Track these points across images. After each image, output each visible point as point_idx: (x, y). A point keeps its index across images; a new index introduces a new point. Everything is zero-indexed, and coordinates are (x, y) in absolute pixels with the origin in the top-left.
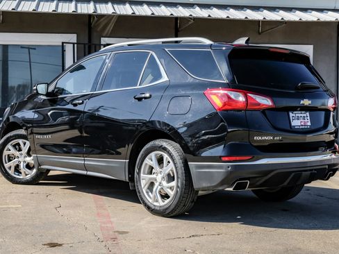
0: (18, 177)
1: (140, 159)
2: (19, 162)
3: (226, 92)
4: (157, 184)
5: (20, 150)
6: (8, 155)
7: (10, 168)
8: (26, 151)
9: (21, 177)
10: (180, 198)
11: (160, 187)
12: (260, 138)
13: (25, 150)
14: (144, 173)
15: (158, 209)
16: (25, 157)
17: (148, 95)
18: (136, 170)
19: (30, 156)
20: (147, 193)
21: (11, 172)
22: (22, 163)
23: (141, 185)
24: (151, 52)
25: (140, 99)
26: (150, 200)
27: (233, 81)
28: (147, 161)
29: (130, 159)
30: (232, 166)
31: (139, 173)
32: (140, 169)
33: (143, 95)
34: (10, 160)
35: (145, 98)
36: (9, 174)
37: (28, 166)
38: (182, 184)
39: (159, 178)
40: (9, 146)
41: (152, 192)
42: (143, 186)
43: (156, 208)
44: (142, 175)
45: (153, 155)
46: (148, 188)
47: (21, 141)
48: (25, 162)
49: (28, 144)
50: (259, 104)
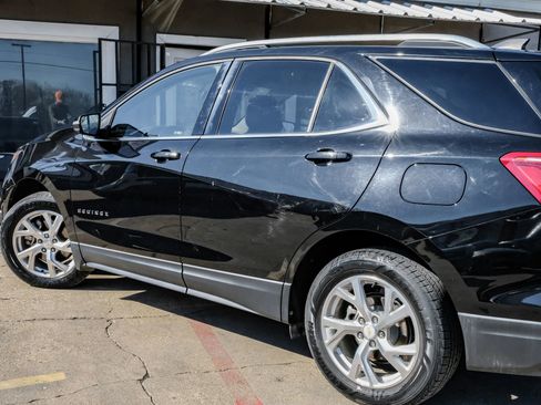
0: (42, 275)
1: (321, 287)
2: (44, 249)
4: (363, 343)
5: (44, 228)
6: (23, 238)
7: (27, 259)
8: (57, 230)
9: (48, 276)
11: (371, 349)
13: (54, 228)
14: (329, 315)
15: (369, 393)
16: (54, 241)
19: (63, 239)
21: (29, 267)
22: (48, 251)
23: (321, 338)
25: (321, 162)
26: (346, 373)
28: (339, 292)
29: (295, 282)
31: (317, 313)
32: (319, 305)
34: (26, 246)
36: (25, 271)
37: (60, 257)
38: (436, 353)
39: (370, 329)
40: (24, 222)
42: (326, 342)
43: (363, 391)
44: (324, 318)
46: (339, 346)
47: (46, 214)
48: (53, 249)
49: (60, 218)
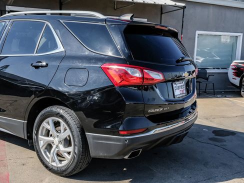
1: (38, 123)
3: (124, 68)
4: (54, 147)
10: (77, 164)
11: (57, 149)
12: (153, 111)
14: (42, 135)
15: (56, 169)
17: (44, 64)
18: (34, 131)
20: (45, 152)
23: (39, 146)
24: (47, 22)
25: (37, 67)
27: (129, 57)
28: (44, 124)
29: (28, 121)
30: (129, 139)
31: (37, 135)
32: (37, 131)
33: (40, 64)
35: (42, 66)
38: (79, 151)
39: (56, 141)
41: (50, 153)
42: (41, 147)
43: (54, 168)
44: (40, 136)
45: (50, 120)
46: (46, 148)
50: (153, 79)
